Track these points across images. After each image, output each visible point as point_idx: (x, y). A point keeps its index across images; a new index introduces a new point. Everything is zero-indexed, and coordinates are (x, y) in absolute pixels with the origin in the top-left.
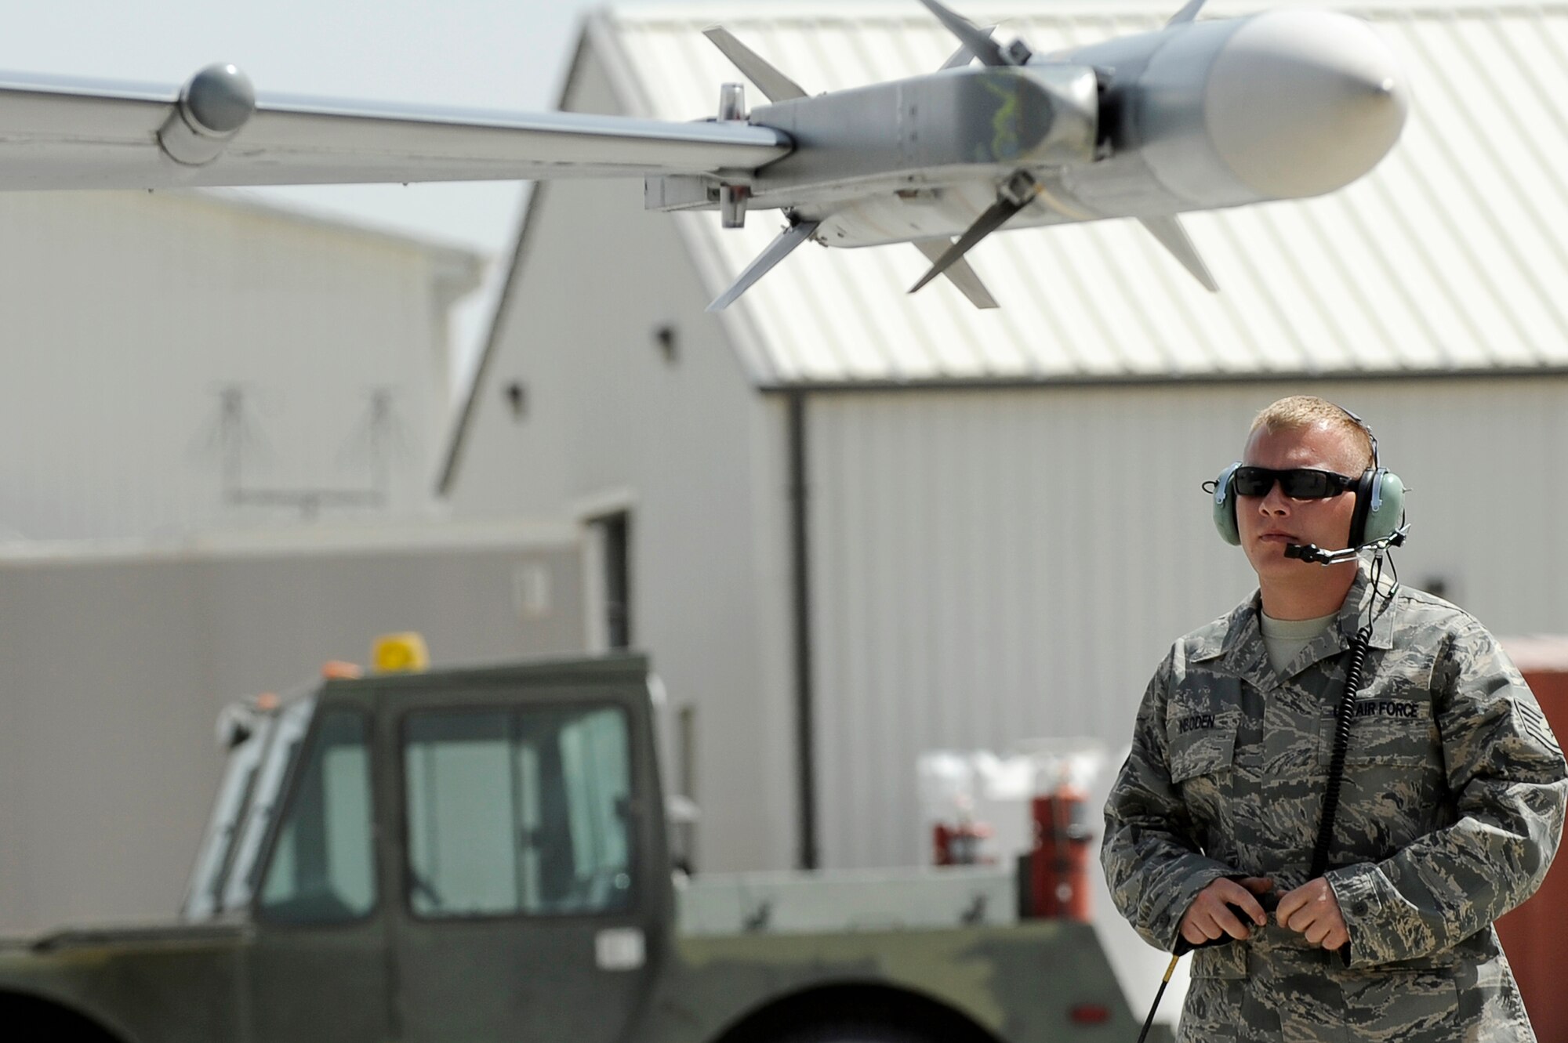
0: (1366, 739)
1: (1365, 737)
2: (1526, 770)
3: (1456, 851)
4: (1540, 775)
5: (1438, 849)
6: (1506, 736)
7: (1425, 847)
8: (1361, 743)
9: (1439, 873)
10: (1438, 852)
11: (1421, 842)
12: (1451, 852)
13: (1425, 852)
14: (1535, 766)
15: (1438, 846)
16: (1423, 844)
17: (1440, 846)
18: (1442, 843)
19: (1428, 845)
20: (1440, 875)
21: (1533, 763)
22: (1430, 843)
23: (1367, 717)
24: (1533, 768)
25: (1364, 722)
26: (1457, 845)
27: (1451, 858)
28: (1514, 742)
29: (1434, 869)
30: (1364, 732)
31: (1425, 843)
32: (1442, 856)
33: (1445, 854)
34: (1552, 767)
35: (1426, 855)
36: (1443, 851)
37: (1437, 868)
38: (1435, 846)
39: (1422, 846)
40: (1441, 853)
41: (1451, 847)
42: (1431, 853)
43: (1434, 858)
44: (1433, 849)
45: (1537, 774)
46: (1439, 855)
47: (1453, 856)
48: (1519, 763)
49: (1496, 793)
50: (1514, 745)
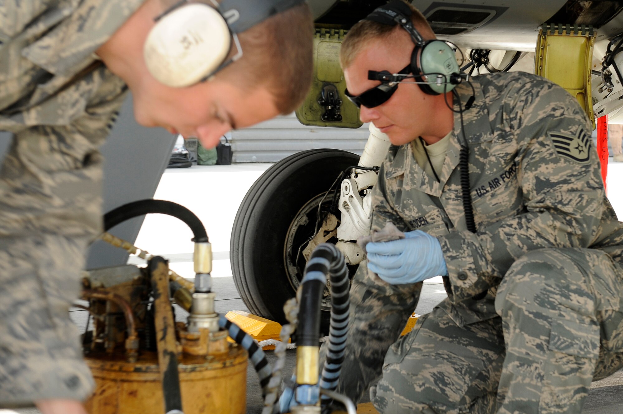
0: (506, 201)
1: (505, 200)
2: (566, 185)
3: (534, 234)
4: (576, 184)
5: (522, 232)
6: (540, 166)
7: (513, 230)
8: (505, 205)
9: (522, 249)
10: (521, 234)
11: (510, 226)
12: (531, 235)
13: (513, 233)
14: (570, 180)
15: (522, 230)
16: (512, 228)
17: (524, 230)
18: (525, 228)
19: (515, 228)
20: (523, 250)
21: (568, 178)
22: (517, 227)
23: (497, 188)
24: (570, 182)
25: (499, 192)
26: (535, 231)
27: (530, 239)
28: (547, 168)
29: (519, 246)
30: (502, 198)
31: (513, 226)
32: (525, 237)
33: (527, 236)
34: (582, 176)
35: (513, 235)
36: (526, 234)
37: (521, 245)
38: (520, 229)
39: (511, 229)
40: (524, 235)
41: (532, 233)
42: (517, 235)
43: (519, 238)
44: (519, 232)
45: (574, 184)
46: (522, 236)
47: (532, 238)
48: (559, 183)
49: (556, 204)
50: (548, 171)
